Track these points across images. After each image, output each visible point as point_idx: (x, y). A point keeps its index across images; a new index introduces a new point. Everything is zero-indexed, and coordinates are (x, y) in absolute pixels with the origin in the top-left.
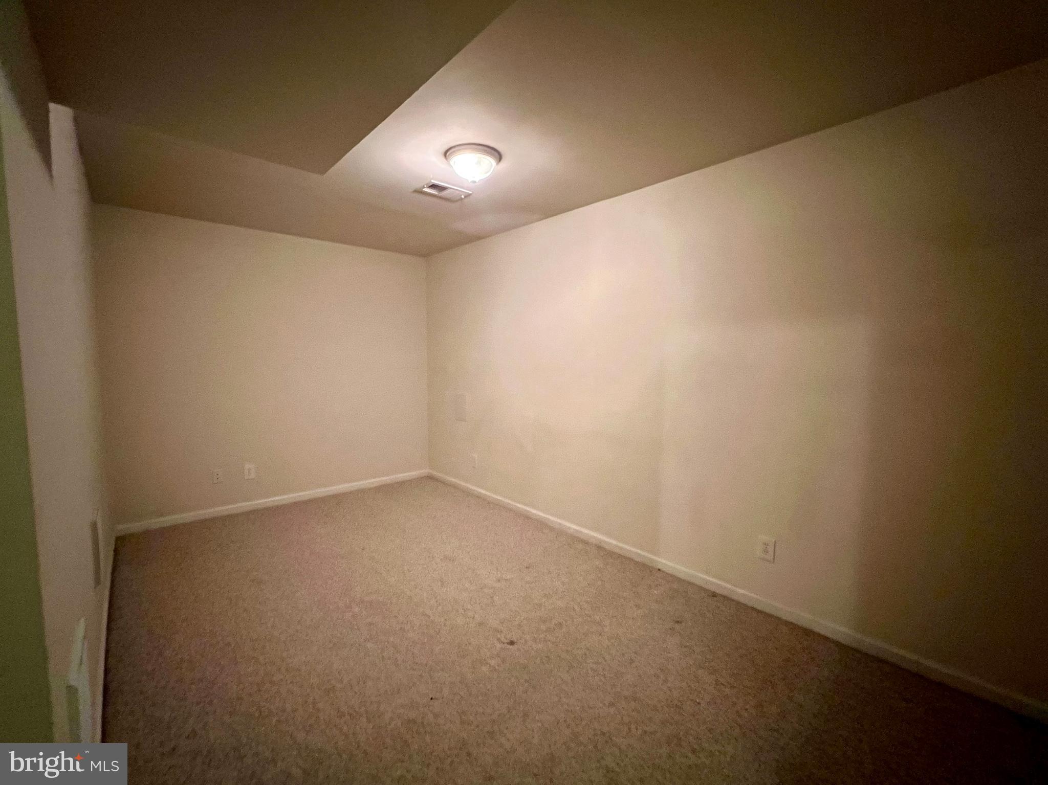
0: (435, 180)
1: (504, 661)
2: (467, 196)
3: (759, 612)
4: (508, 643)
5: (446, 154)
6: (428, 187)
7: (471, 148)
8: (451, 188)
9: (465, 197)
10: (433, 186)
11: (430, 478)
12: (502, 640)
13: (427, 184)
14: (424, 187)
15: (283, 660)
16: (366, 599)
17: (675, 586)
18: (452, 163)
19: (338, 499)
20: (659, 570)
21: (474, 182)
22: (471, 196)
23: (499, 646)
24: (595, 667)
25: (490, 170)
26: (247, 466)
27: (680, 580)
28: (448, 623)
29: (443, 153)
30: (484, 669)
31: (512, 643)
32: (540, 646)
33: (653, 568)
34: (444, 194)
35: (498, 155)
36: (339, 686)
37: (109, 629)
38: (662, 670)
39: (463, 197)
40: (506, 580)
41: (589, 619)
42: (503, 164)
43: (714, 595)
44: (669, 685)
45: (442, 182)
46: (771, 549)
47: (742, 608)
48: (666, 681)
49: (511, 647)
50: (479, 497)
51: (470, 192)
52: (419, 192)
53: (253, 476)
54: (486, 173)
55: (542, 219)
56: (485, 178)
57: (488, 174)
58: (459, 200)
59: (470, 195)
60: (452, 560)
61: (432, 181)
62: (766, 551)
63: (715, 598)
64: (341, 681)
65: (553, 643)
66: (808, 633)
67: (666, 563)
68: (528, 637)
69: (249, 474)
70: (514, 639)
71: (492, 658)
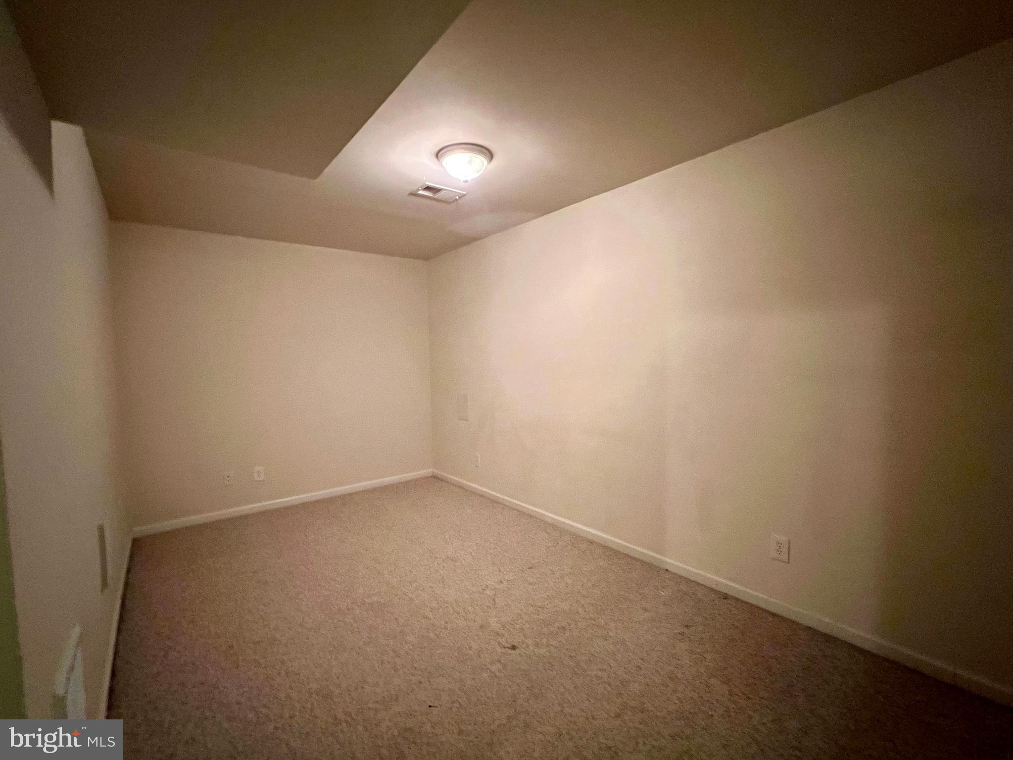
0: (429, 182)
1: (505, 666)
2: (462, 196)
3: (774, 615)
4: (509, 648)
5: (437, 155)
6: (423, 190)
7: (461, 148)
8: (445, 190)
9: (459, 198)
10: (428, 188)
11: (435, 477)
12: (504, 644)
13: (421, 187)
14: (419, 190)
15: (283, 662)
16: (368, 601)
17: (683, 587)
18: (444, 163)
19: (345, 499)
20: (667, 570)
21: (467, 181)
22: (465, 197)
23: (499, 650)
24: (600, 673)
25: (482, 169)
26: (257, 468)
27: (688, 581)
28: (449, 626)
29: (435, 153)
30: (485, 675)
31: (514, 648)
32: (543, 651)
33: (661, 569)
34: (438, 196)
35: (489, 154)
36: (337, 691)
37: (119, 630)
38: (671, 679)
39: (457, 198)
40: (508, 581)
41: (594, 623)
42: (495, 161)
43: (726, 597)
44: (679, 695)
45: (436, 184)
46: (785, 550)
47: (755, 611)
48: (675, 691)
49: (513, 651)
50: (482, 496)
51: (465, 193)
52: (414, 194)
53: (262, 478)
54: (478, 172)
55: (537, 218)
56: (478, 177)
57: (480, 173)
58: (454, 201)
59: (465, 195)
60: (454, 560)
61: (427, 183)
62: (779, 551)
63: (726, 601)
64: (339, 686)
65: (556, 648)
66: (829, 639)
67: (673, 562)
68: (529, 641)
69: (259, 476)
70: (515, 644)
71: (492, 663)
